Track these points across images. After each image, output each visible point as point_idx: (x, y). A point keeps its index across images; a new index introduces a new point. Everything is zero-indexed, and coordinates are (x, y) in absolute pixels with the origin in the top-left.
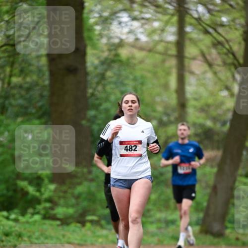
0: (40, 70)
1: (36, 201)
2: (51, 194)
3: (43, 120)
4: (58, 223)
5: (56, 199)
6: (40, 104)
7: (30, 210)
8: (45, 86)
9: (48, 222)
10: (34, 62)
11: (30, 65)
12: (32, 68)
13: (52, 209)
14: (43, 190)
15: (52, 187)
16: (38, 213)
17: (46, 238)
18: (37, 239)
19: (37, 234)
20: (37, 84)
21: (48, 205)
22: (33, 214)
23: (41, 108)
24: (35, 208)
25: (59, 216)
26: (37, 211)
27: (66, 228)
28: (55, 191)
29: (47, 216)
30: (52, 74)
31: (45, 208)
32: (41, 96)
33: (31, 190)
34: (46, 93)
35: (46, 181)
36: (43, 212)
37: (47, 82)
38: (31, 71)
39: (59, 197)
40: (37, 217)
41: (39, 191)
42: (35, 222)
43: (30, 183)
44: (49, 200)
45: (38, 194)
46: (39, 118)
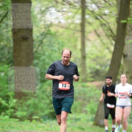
0: (8, 39)
1: (6, 108)
2: (14, 104)
3: (10, 65)
4: (18, 120)
5: (17, 107)
6: (8, 57)
7: (3, 113)
8: (11, 47)
9: (12, 119)
10: (5, 34)
11: (3, 36)
12: (3, 37)
13: (15, 112)
14: (10, 102)
15: (15, 101)
16: (7, 115)
17: (12, 128)
18: (6, 128)
19: (6, 126)
20: (6, 46)
21: (12, 110)
22: (4, 115)
23: (9, 58)
24: (5, 112)
25: (18, 116)
26: (6, 113)
27: (22, 122)
28: (16, 103)
29: (12, 116)
30: (14, 41)
31: (11, 112)
32: (9, 52)
33: (3, 102)
34: (11, 51)
35: (11, 97)
36: (10, 114)
37: (12, 45)
38: (3, 39)
39: (18, 106)
40: (7, 117)
41: (7, 103)
42: (6, 119)
43: (3, 99)
44: (13, 108)
45: (7, 105)
46: (8, 64)
